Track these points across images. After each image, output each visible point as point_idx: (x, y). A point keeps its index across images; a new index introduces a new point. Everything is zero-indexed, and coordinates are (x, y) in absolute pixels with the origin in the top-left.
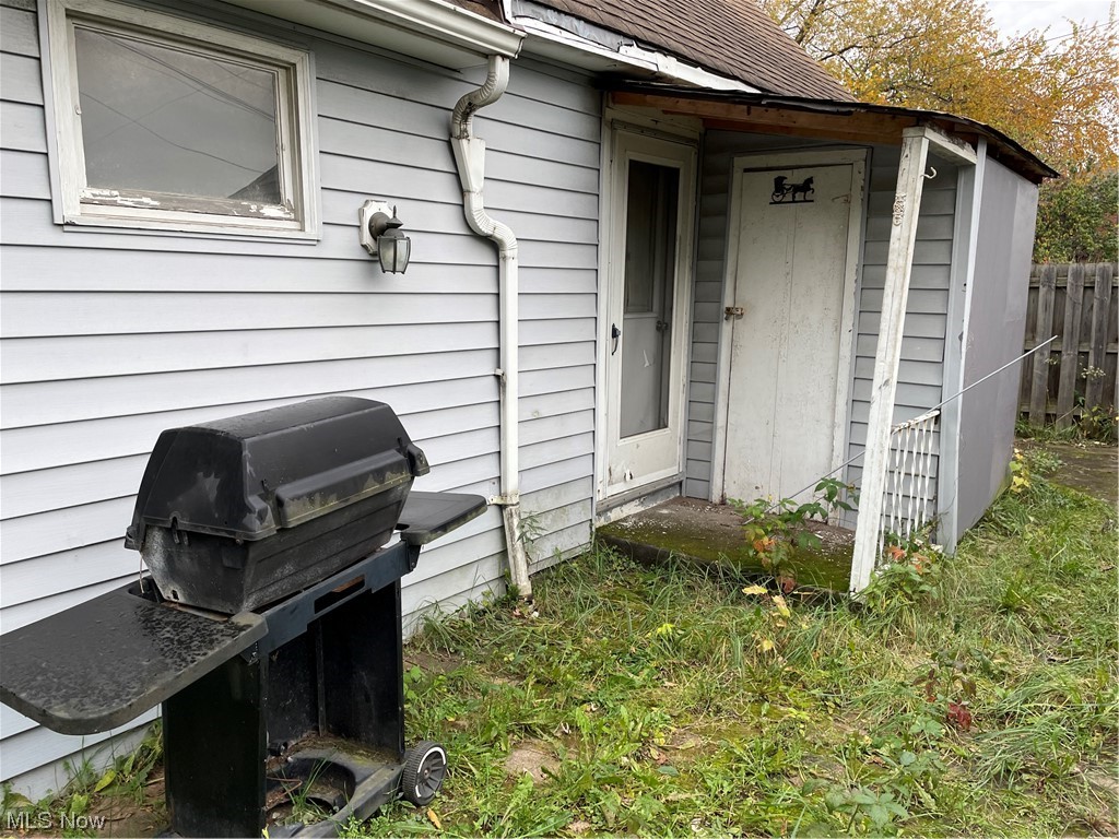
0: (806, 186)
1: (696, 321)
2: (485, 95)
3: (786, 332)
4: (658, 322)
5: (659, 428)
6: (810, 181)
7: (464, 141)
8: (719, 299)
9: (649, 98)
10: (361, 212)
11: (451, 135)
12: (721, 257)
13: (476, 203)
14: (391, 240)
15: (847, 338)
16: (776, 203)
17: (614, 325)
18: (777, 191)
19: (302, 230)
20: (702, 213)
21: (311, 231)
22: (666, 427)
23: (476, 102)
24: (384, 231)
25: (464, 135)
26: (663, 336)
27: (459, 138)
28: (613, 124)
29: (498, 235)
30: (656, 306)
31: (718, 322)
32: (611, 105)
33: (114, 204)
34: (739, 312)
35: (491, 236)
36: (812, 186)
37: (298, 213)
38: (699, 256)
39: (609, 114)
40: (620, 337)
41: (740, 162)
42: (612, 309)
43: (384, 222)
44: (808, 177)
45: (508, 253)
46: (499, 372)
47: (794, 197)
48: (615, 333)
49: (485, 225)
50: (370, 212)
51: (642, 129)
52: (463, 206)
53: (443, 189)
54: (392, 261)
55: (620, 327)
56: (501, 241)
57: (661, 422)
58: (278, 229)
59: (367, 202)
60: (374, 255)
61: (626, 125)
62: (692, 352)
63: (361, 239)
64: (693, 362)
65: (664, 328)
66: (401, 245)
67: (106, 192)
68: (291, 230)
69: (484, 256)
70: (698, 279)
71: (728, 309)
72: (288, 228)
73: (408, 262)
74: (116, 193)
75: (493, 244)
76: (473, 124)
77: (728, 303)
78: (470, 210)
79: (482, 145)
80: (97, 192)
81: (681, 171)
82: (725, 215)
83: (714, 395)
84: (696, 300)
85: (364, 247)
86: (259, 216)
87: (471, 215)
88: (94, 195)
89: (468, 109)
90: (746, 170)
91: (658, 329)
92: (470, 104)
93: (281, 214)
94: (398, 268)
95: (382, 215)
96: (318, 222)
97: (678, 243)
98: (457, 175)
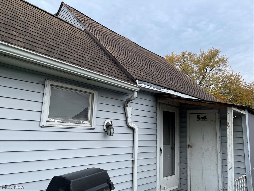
0: (205, 117)
1: (181, 147)
2: (132, 99)
3: (203, 152)
4: (171, 147)
5: (173, 175)
6: (205, 116)
7: (127, 107)
8: (186, 142)
9: (167, 98)
10: (104, 122)
11: (124, 106)
12: (186, 132)
13: (129, 120)
14: (110, 129)
15: (219, 154)
16: (198, 121)
17: (161, 148)
18: (198, 118)
19: (91, 126)
20: (180, 122)
21: (93, 127)
22: (175, 175)
23: (130, 100)
24: (109, 126)
25: (127, 106)
26: (173, 151)
27: (126, 107)
28: (159, 103)
29: (134, 127)
30: (171, 144)
31: (186, 148)
32: (159, 99)
33: (53, 122)
34: (191, 146)
35: (132, 127)
36: (206, 117)
37: (91, 123)
38: (180, 132)
39: (159, 101)
40: (162, 151)
41: (189, 112)
42: (160, 144)
43: (109, 124)
44: (205, 115)
45: (136, 131)
46: (133, 159)
47: (202, 120)
48: (161, 150)
49: (131, 124)
50: (106, 122)
51: (166, 104)
52: (126, 121)
53: (122, 117)
54: (110, 133)
55: (162, 149)
56: (134, 128)
57: (173, 174)
58: (86, 126)
59: (106, 120)
60: (106, 131)
61: (163, 104)
62: (180, 155)
63: (104, 128)
64: (181, 158)
65: (173, 149)
66: (112, 130)
67: (52, 119)
68: (89, 126)
69: (130, 132)
70: (181, 137)
71: (188, 145)
72: (88, 126)
73: (114, 133)
74: (54, 119)
75: (133, 129)
76: (129, 104)
77: (188, 143)
78: (128, 122)
79: (131, 108)
80: (50, 119)
81: (175, 113)
82: (186, 123)
83: (186, 167)
84: (180, 142)
85: (104, 130)
86: (83, 123)
87: (128, 123)
88: (49, 120)
89: (128, 101)
90: (190, 113)
91: (171, 149)
92: (129, 100)
93: (87, 123)
94: (111, 134)
95: (108, 123)
96: (95, 125)
97: (175, 129)
98: (125, 114)
